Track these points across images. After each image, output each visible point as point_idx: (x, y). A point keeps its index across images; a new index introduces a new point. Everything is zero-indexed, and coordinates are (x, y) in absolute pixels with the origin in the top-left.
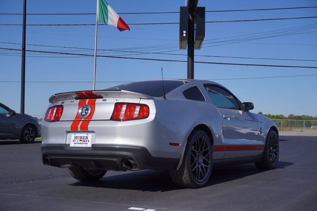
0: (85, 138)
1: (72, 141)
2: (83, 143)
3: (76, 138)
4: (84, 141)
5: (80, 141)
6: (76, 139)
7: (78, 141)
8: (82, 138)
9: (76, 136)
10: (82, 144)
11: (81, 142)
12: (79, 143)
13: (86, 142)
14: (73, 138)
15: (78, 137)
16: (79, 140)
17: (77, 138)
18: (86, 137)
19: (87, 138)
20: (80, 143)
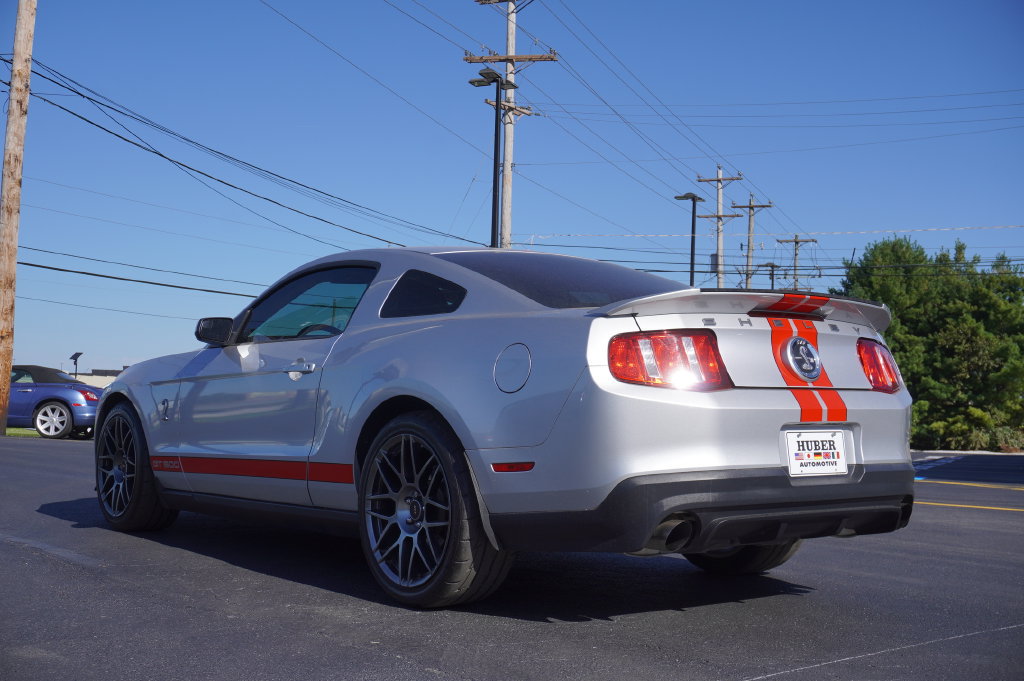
0: (828, 445)
1: (793, 457)
2: (825, 461)
3: (803, 446)
4: (827, 456)
5: (816, 454)
6: (804, 449)
7: (808, 455)
8: (820, 445)
9: (800, 439)
10: (823, 464)
11: (820, 459)
12: (814, 464)
13: (832, 460)
14: (793, 448)
15: (807, 442)
16: (812, 455)
17: (806, 447)
18: (830, 441)
19: (832, 444)
20: (818, 464)
